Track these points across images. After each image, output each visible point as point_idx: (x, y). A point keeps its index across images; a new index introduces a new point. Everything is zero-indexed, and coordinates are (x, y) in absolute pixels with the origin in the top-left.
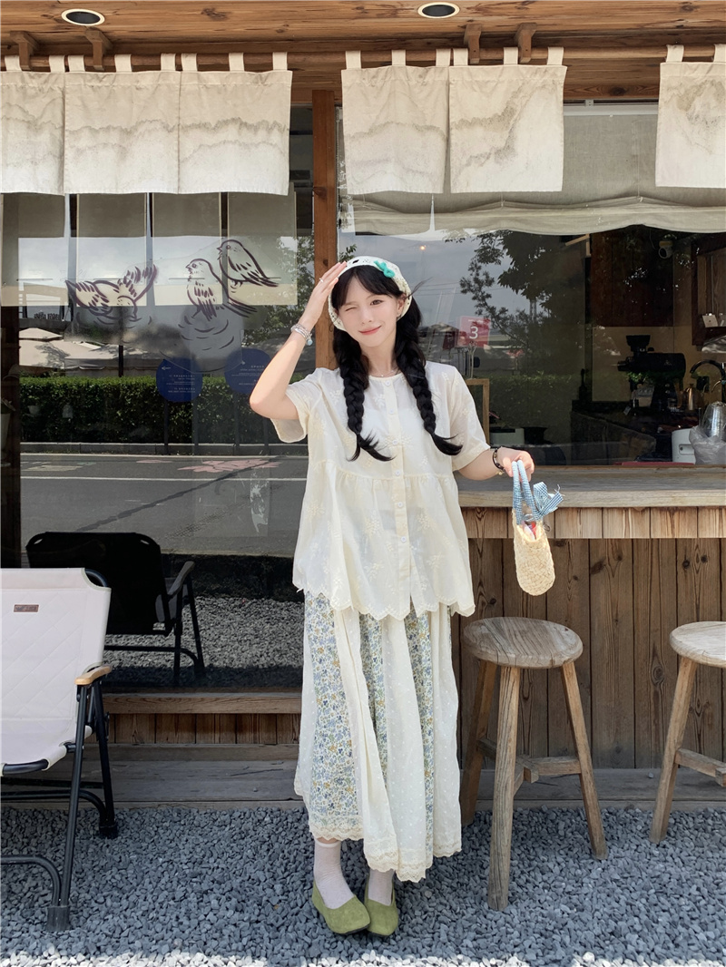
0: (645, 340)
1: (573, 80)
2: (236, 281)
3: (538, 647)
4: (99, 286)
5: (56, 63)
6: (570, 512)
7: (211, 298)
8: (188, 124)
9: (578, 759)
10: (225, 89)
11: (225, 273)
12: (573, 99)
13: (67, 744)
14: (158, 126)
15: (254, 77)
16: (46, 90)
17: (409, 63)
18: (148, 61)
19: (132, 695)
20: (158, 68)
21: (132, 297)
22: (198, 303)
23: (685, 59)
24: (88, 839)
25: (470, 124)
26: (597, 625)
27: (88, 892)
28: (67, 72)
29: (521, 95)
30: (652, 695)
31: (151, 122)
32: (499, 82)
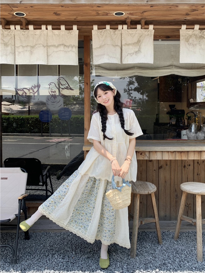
0: (174, 106)
1: (156, 34)
2: (62, 89)
3: (144, 188)
4: (24, 90)
5: (12, 27)
6: (154, 152)
7: (55, 93)
8: (50, 45)
9: (155, 218)
10: (60, 35)
11: (59, 86)
12: (156, 39)
13: (16, 215)
14: (41, 45)
15: (68, 32)
16: (9, 35)
17: (111, 28)
18: (38, 27)
19: (33, 202)
20: (41, 29)
21: (33, 93)
22: (52, 95)
23: (187, 29)
24: (21, 240)
25: (128, 45)
26: (160, 183)
27: (22, 254)
28: (15, 30)
29: (142, 37)
30: (175, 201)
31: (39, 44)
32: (136, 34)
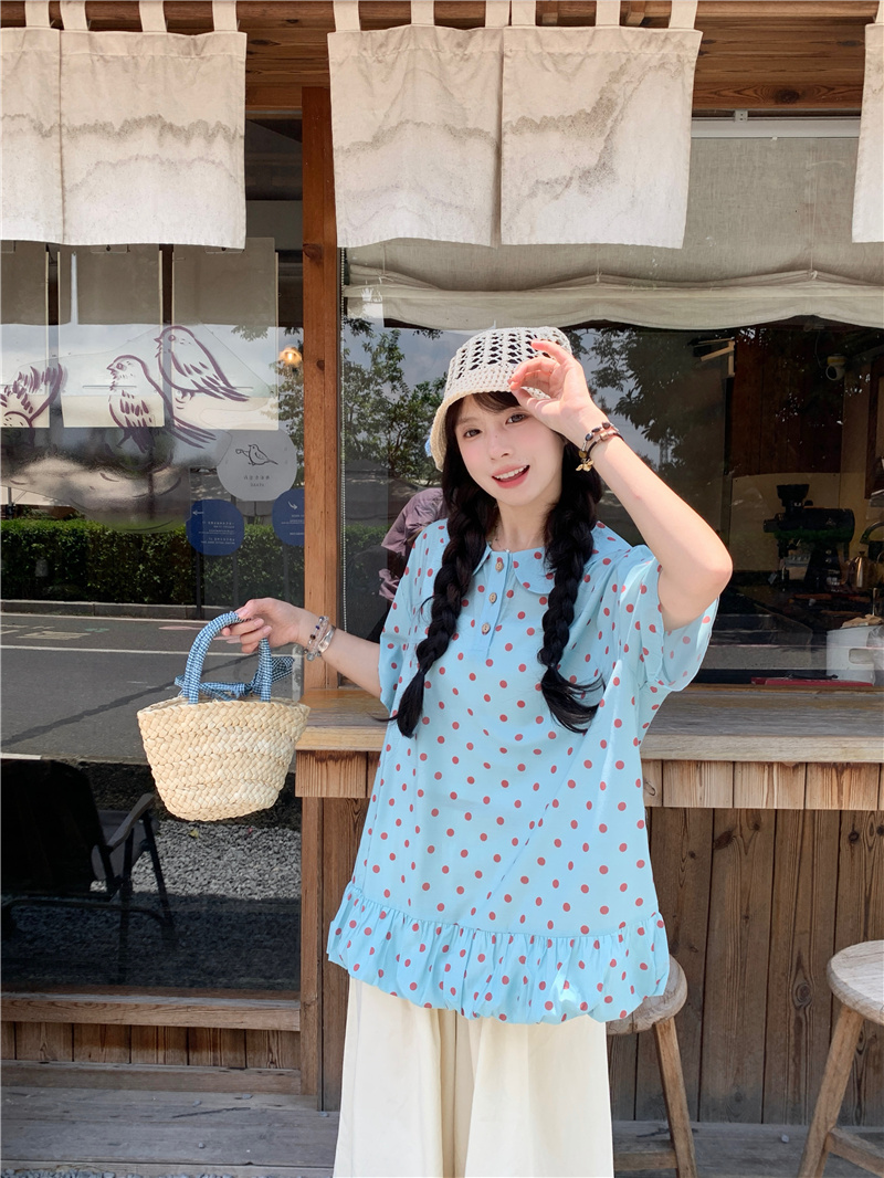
2: (185, 392)
6: (686, 768)
7: (146, 416)
8: (78, 123)
9: (675, 1149)
10: (136, 64)
11: (167, 379)
14: (26, 125)
15: (183, 43)
17: (439, 22)
20: (21, 23)
21: (27, 413)
22: (125, 424)
25: (538, 126)
26: (717, 922)
29: (624, 79)
30: (792, 1023)
31: (13, 118)
32: (587, 56)
